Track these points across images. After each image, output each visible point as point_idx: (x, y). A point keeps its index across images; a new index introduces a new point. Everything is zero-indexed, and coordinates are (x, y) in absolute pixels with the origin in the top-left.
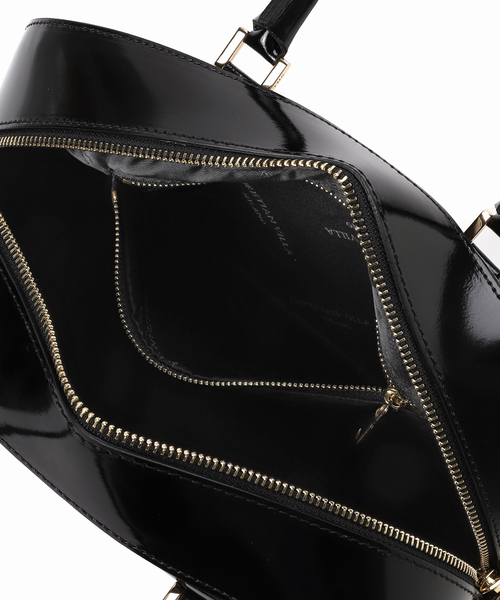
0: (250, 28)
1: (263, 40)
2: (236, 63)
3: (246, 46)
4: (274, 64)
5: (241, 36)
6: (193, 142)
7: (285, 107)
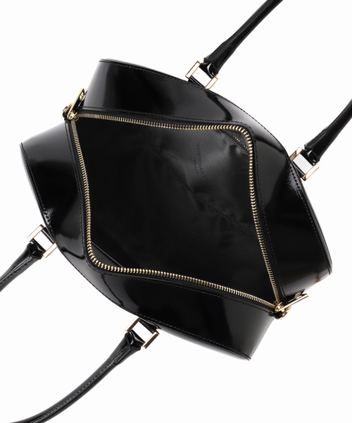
0: (202, 62)
1: (208, 67)
2: (195, 76)
3: (200, 69)
4: (212, 78)
5: (198, 64)
6: (178, 119)
7: (220, 100)
